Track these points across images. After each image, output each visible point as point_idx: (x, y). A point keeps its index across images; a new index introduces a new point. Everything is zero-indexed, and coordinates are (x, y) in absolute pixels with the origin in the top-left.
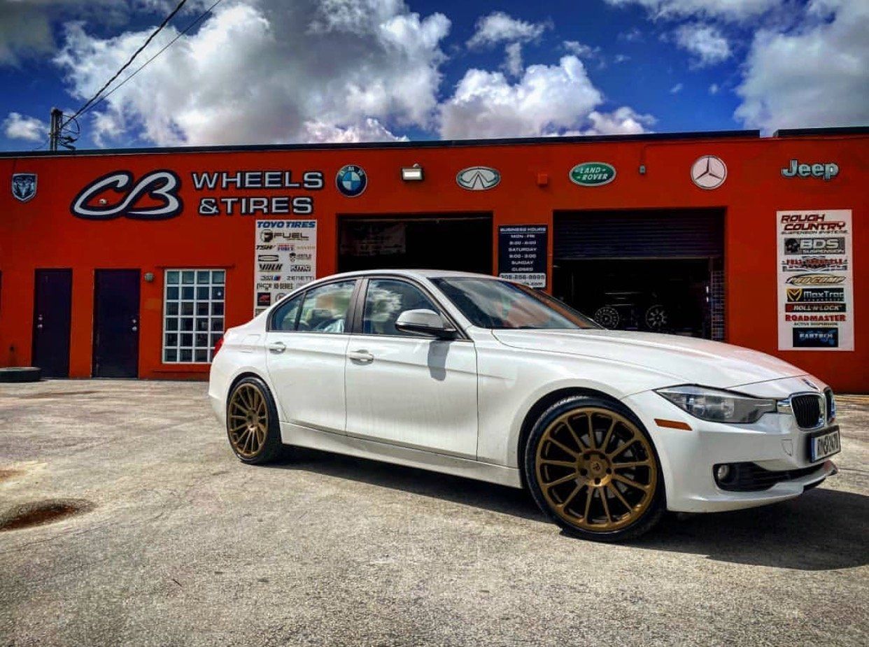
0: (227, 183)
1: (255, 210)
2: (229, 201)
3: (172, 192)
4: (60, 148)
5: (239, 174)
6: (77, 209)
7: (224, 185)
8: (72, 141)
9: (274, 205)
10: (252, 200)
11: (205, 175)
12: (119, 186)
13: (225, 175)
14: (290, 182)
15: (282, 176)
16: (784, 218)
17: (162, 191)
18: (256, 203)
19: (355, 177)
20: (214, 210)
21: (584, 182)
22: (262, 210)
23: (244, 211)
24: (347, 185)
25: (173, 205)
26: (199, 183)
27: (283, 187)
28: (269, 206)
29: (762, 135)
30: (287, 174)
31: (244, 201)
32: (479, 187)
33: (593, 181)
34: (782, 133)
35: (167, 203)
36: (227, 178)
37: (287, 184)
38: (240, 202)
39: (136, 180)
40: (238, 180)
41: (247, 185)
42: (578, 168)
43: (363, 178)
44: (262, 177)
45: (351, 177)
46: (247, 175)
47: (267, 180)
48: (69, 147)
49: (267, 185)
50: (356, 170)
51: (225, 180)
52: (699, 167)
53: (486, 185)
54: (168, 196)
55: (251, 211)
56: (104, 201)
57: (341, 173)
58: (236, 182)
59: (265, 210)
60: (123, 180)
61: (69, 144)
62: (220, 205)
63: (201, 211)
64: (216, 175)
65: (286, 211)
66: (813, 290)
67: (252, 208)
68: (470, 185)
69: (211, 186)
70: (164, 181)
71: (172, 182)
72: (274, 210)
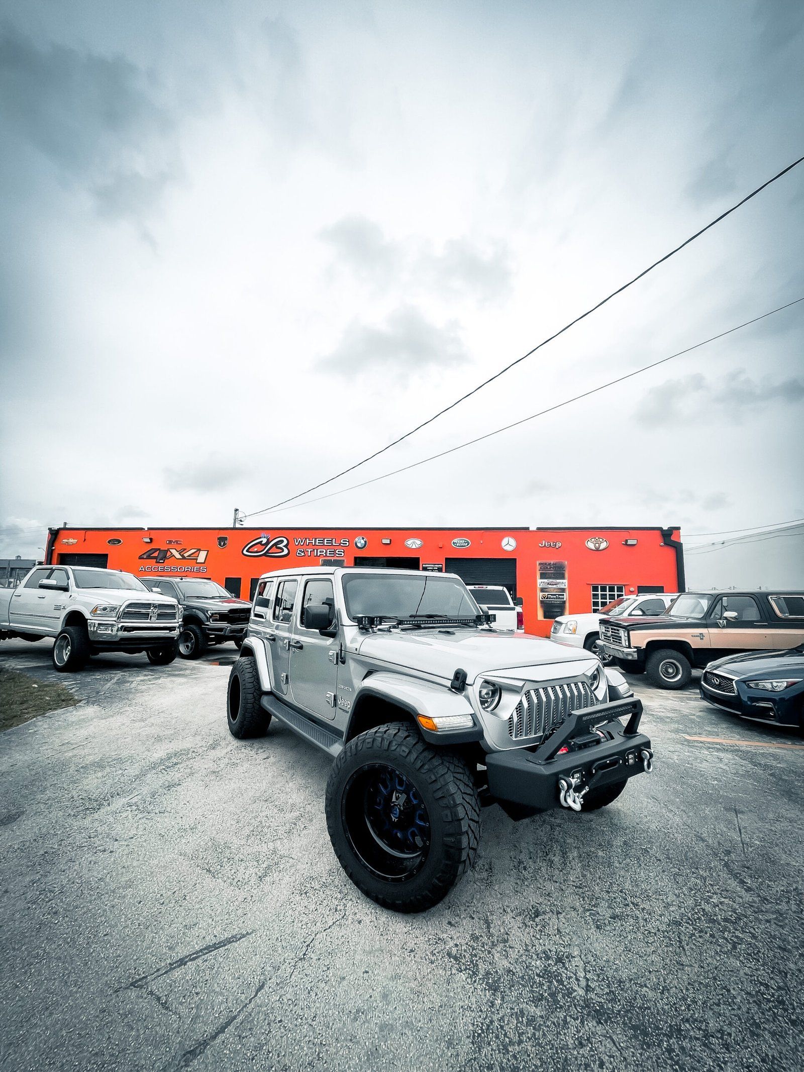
0: (309, 543)
2: (309, 550)
3: (286, 546)
4: (238, 526)
5: (314, 539)
6: (245, 552)
7: (307, 544)
8: (241, 521)
9: (328, 553)
10: (319, 550)
11: (299, 539)
12: (263, 543)
13: (307, 539)
14: (335, 543)
15: (332, 541)
16: (540, 564)
17: (281, 546)
18: (320, 552)
19: (363, 542)
20: (303, 554)
21: (459, 546)
22: (323, 555)
23: (315, 555)
24: (359, 545)
25: (286, 551)
26: (296, 542)
27: (332, 545)
28: (326, 553)
29: (530, 529)
30: (334, 540)
32: (414, 547)
33: (461, 546)
34: (539, 529)
35: (283, 551)
38: (314, 550)
39: (270, 540)
40: (313, 541)
41: (317, 544)
42: (455, 541)
43: (365, 542)
44: (323, 540)
45: (360, 542)
46: (317, 539)
47: (326, 542)
49: (325, 544)
50: (363, 539)
51: (308, 541)
52: (505, 541)
53: (417, 546)
54: (284, 548)
56: (256, 549)
57: (357, 539)
60: (264, 541)
61: (241, 523)
62: (305, 552)
63: (297, 555)
64: (304, 539)
65: (333, 555)
66: (552, 595)
67: (319, 554)
68: (410, 546)
69: (302, 544)
70: (282, 541)
71: (285, 542)
72: (328, 555)
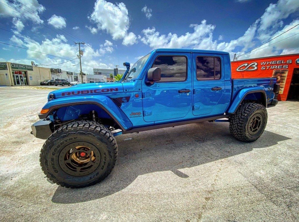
0: (268, 64)
1: (274, 68)
2: (268, 67)
4: (235, 60)
5: (271, 62)
6: (237, 70)
7: (267, 64)
9: (278, 67)
11: (264, 62)
12: (245, 66)
13: (268, 62)
14: (283, 62)
15: (282, 61)
17: (254, 66)
18: (274, 67)
20: (264, 69)
22: (275, 68)
23: (271, 68)
24: (298, 62)
25: (256, 68)
26: (262, 63)
27: (281, 63)
28: (277, 67)
30: (283, 61)
31: (271, 67)
35: (254, 68)
36: (269, 62)
37: (283, 63)
39: (249, 64)
44: (277, 62)
46: (273, 62)
48: (237, 60)
49: (278, 63)
51: (268, 63)
55: (273, 68)
56: (242, 68)
58: (270, 63)
59: (276, 68)
60: (246, 64)
61: (237, 59)
62: (266, 68)
63: (261, 69)
64: (266, 62)
65: (281, 68)
69: (264, 64)
71: (256, 64)
72: (278, 68)
